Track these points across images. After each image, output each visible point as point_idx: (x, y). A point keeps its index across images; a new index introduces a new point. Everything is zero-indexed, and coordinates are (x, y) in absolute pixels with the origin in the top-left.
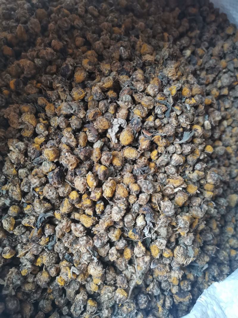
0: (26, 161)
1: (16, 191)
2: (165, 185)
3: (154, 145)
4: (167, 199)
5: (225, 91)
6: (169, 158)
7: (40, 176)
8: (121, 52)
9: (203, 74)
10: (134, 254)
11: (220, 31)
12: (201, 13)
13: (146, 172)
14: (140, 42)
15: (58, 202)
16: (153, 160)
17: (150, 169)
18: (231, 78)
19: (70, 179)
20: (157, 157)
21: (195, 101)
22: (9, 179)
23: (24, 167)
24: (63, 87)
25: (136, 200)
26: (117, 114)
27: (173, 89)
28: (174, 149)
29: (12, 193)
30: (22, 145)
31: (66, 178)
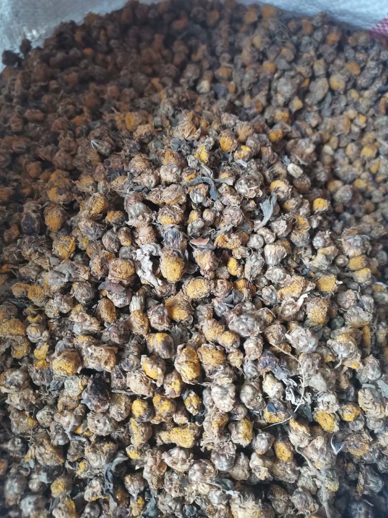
0: (40, 396)
1: (47, 454)
2: (280, 304)
3: (224, 251)
4: (293, 325)
5: (297, 104)
6: (260, 258)
7: (72, 407)
8: (96, 148)
9: (247, 101)
10: (294, 447)
11: (238, 26)
12: (194, 20)
13: (236, 301)
14: (119, 116)
15: (123, 433)
16: (238, 276)
17: (241, 292)
18: (294, 79)
19: (119, 385)
20: (240, 269)
21: (248, 149)
22: (29, 439)
23: (42, 405)
24: (36, 251)
25: (241, 357)
26: (138, 242)
27: (202, 152)
28: (260, 239)
29: (43, 459)
30: (17, 376)
31: (112, 387)
